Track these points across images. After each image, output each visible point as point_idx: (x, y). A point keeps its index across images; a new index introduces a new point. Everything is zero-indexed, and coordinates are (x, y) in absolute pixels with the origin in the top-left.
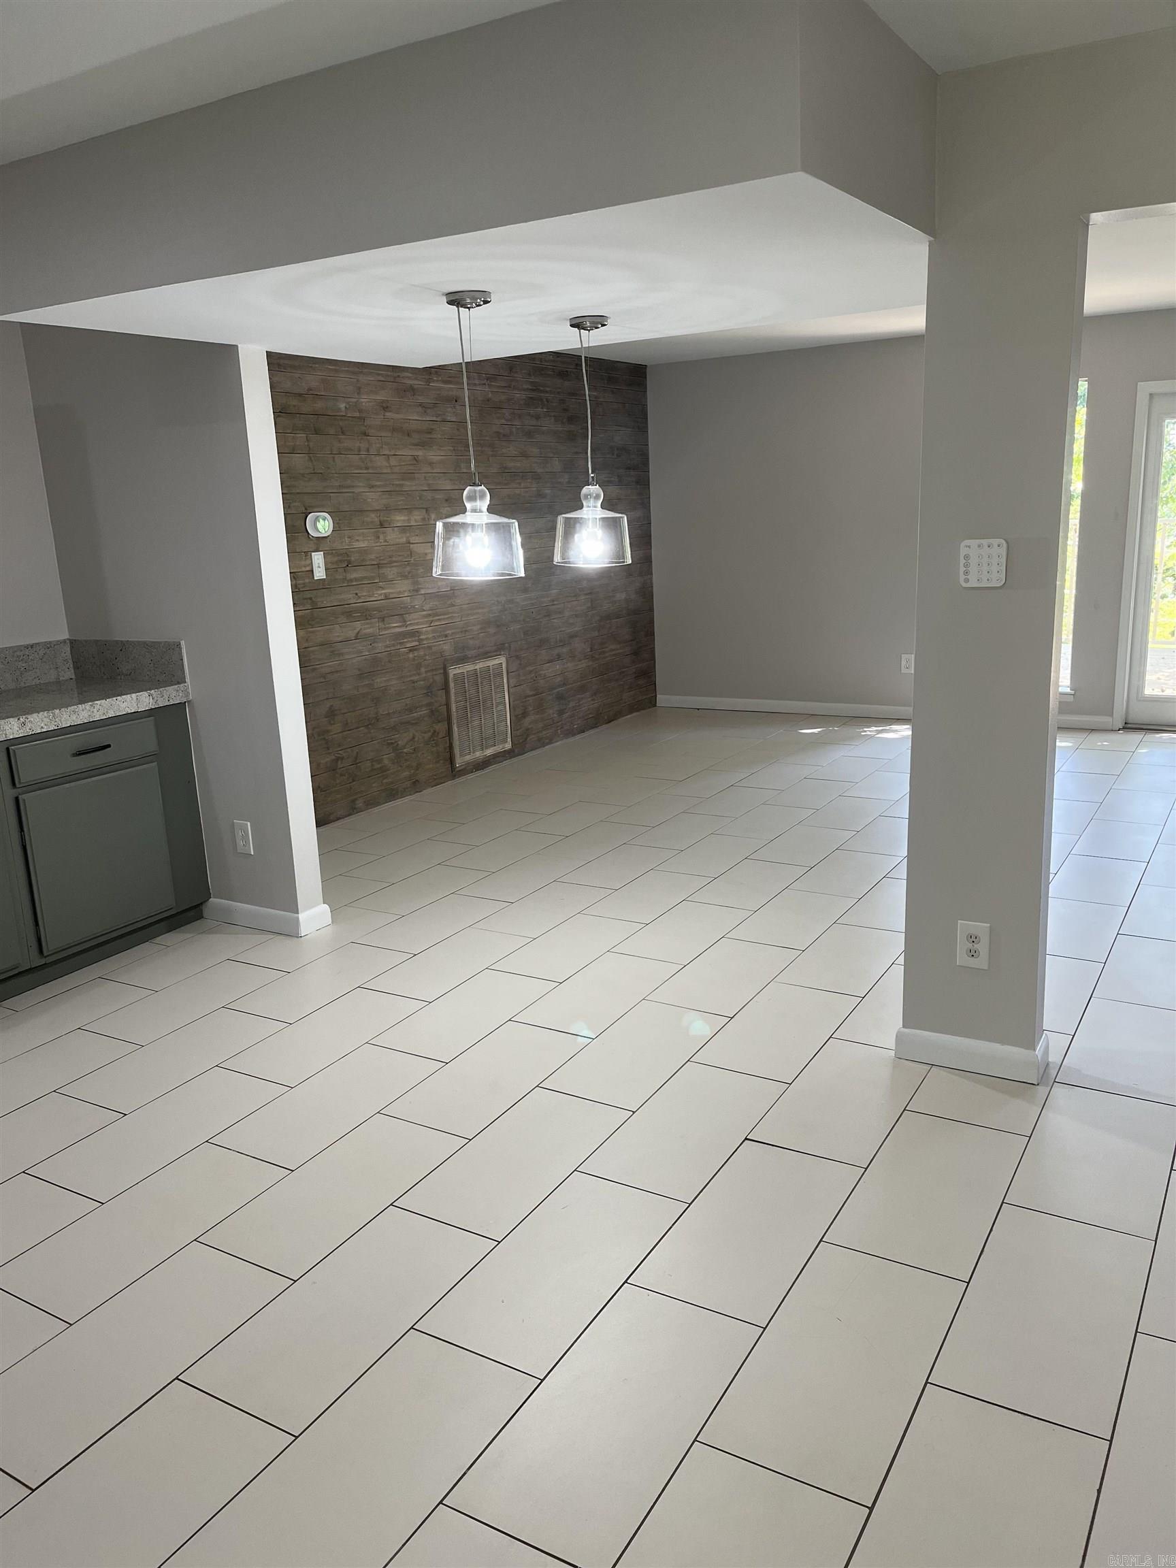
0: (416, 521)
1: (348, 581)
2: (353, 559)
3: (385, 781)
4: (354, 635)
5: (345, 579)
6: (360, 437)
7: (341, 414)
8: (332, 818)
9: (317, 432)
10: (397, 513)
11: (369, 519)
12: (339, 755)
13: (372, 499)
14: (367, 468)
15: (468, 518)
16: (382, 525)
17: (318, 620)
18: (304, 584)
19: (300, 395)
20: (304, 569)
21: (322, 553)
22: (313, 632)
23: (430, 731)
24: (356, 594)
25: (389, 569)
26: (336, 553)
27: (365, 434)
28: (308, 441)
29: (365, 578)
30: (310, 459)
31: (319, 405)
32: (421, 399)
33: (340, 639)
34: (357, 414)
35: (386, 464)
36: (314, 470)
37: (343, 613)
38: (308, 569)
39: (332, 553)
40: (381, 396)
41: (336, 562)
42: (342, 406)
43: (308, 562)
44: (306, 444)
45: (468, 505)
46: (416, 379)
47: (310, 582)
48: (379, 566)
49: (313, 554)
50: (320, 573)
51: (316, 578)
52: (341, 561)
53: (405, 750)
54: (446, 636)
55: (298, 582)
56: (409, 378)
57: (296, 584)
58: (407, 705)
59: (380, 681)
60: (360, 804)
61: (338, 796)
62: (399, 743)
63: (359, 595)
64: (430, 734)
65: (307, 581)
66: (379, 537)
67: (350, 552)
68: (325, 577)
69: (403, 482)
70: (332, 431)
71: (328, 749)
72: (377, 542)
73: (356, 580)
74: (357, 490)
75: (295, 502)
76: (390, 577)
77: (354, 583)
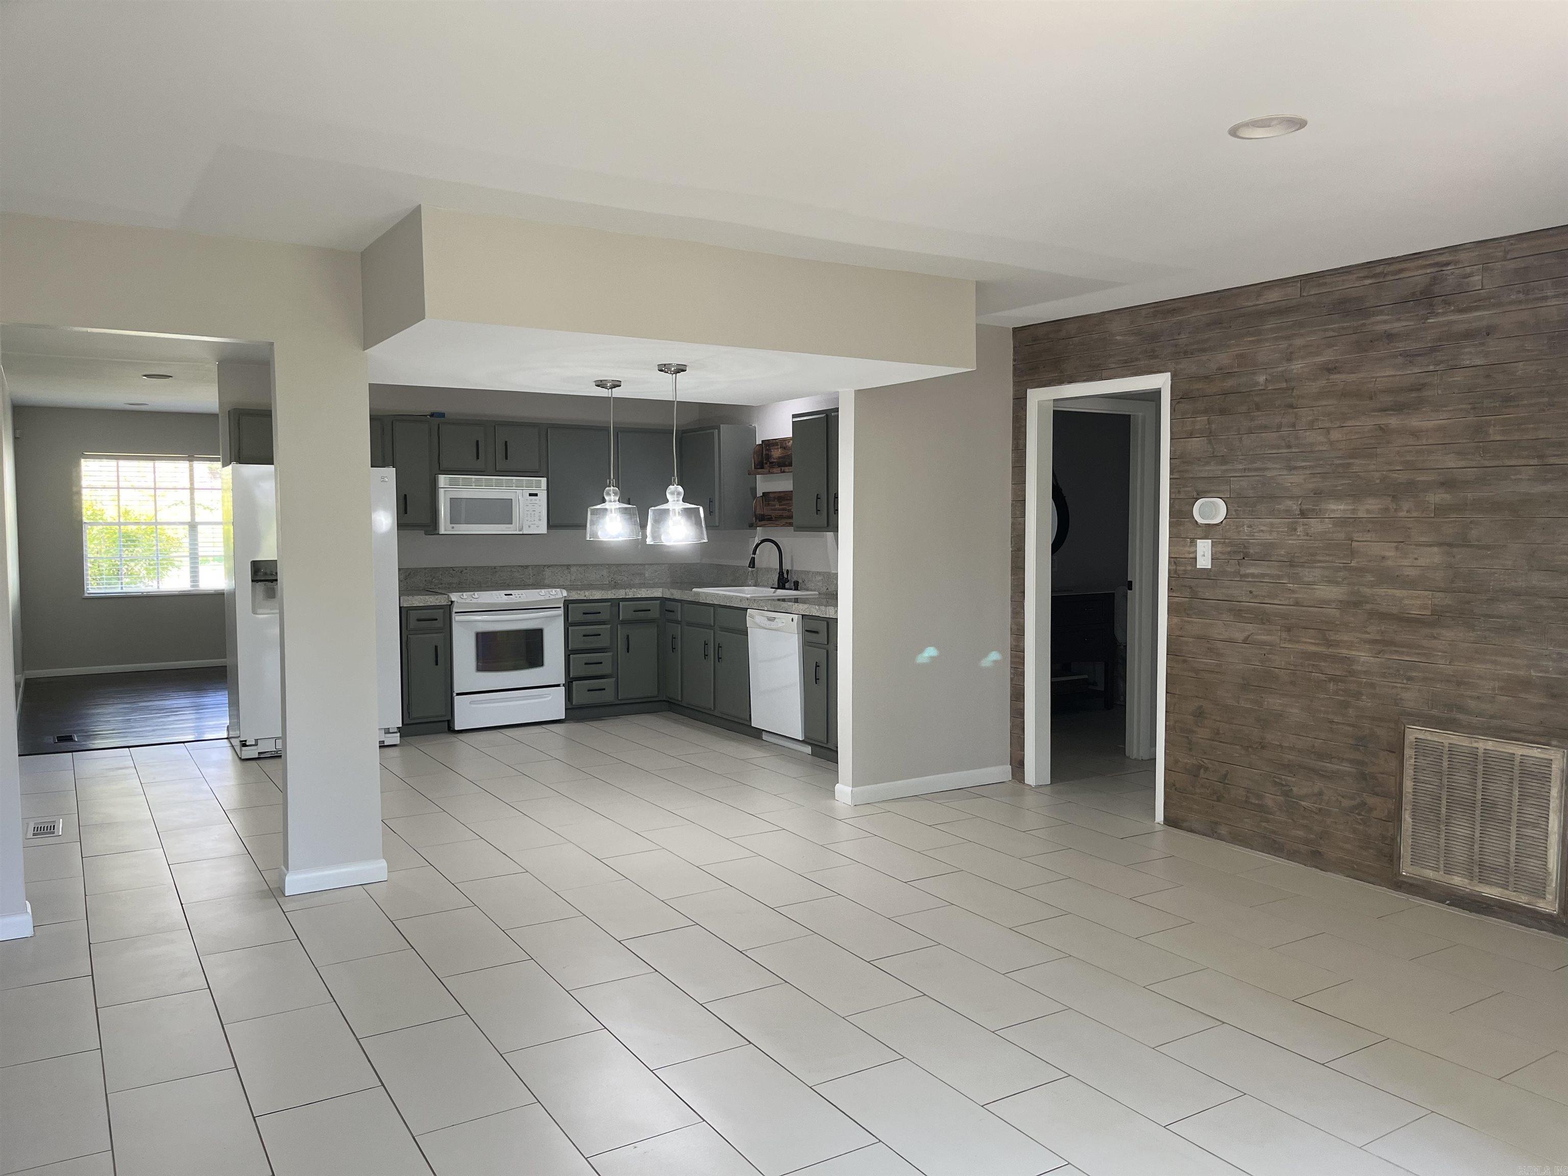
0: (1368, 511)
1: (1242, 576)
2: (1252, 551)
3: (1264, 824)
4: (1242, 638)
5: (1237, 573)
6: (1283, 412)
7: (1260, 388)
8: (1185, 825)
9: (1223, 412)
10: (1331, 501)
11: (1282, 507)
12: (1202, 763)
13: (1291, 483)
14: (1289, 447)
15: (606, 505)
16: (1303, 514)
17: (1196, 611)
18: (1185, 570)
19: (1206, 377)
20: (1187, 556)
21: (1210, 541)
22: (1188, 622)
23: (1352, 798)
24: (1251, 592)
25: (1307, 570)
26: (1230, 542)
27: (1291, 406)
28: (1209, 423)
29: (1267, 575)
30: (1210, 442)
31: (1230, 383)
32: (1402, 346)
33: (1221, 637)
34: (1284, 385)
35: (1321, 439)
36: (1213, 453)
37: (1230, 610)
38: (1192, 556)
39: (1224, 543)
40: (1327, 356)
41: (1229, 553)
42: (1262, 379)
43: (1192, 549)
44: (1207, 427)
45: (607, 498)
46: (1399, 320)
47: (1191, 570)
48: (1292, 564)
49: (1198, 541)
50: (1204, 561)
51: (1198, 567)
52: (1235, 552)
53: (1303, 803)
54: (1410, 679)
55: (1178, 568)
56: (1385, 322)
57: (1176, 569)
58: (1313, 746)
59: (1274, 702)
60: (1223, 830)
61: (1195, 807)
62: (1294, 789)
63: (1254, 593)
64: (1354, 803)
65: (1189, 568)
66: (1295, 530)
67: (1248, 543)
68: (1210, 567)
69: (1352, 461)
70: (1243, 408)
71: (1190, 750)
72: (1292, 535)
73: (1253, 575)
74: (1269, 474)
75: (1187, 487)
76: (1306, 579)
77: (1250, 579)
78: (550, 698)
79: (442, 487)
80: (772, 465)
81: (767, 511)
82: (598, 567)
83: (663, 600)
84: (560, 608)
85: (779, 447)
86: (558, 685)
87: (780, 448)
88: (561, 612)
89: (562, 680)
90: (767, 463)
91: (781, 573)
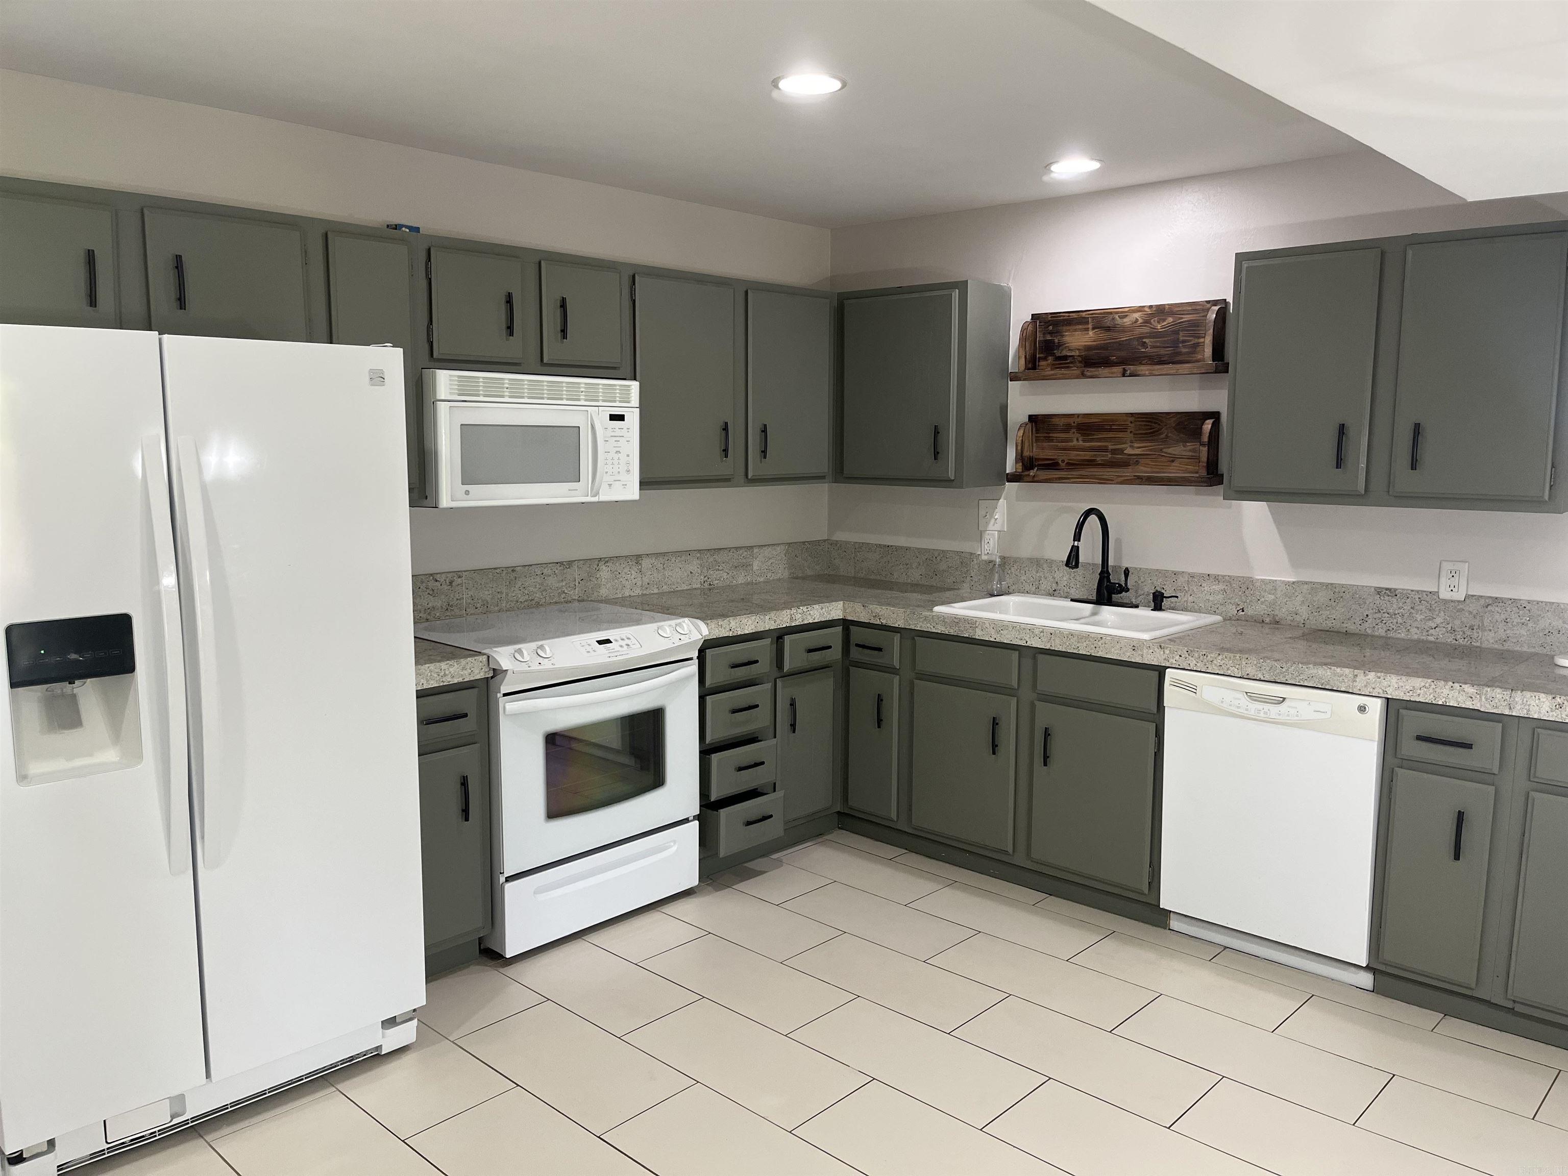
78: (674, 848)
79: (443, 398)
80: (1063, 362)
81: (1045, 452)
82: (683, 558)
83: (846, 624)
84: (691, 659)
85: (1090, 326)
86: (686, 821)
87: (1093, 329)
88: (692, 668)
89: (694, 808)
90: (1045, 359)
91: (1105, 574)
